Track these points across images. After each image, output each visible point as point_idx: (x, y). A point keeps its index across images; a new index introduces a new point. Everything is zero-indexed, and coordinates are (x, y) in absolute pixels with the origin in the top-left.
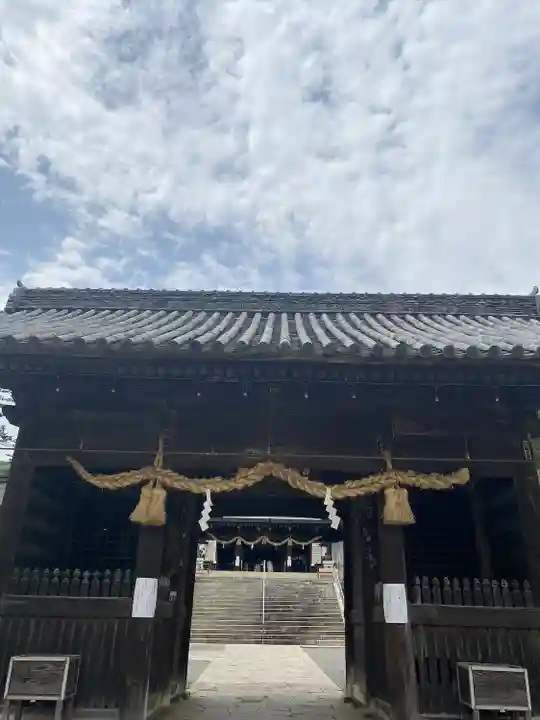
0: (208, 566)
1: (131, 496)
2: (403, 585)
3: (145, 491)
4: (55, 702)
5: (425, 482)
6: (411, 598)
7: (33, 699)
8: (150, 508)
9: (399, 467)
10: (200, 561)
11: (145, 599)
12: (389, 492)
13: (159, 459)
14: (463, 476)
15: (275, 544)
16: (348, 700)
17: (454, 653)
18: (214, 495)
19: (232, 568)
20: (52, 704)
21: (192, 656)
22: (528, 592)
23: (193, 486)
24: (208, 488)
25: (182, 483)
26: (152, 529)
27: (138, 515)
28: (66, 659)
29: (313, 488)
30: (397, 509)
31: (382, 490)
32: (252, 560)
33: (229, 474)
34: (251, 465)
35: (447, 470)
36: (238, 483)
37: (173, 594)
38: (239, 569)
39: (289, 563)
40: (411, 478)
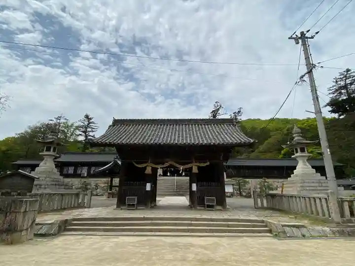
0: (160, 175)
1: (145, 168)
2: (195, 184)
3: (147, 168)
5: (201, 165)
6: (197, 186)
8: (149, 171)
9: (195, 162)
10: (158, 174)
11: (148, 187)
12: (194, 167)
13: (149, 162)
14: (208, 163)
16: (189, 205)
18: (160, 168)
19: (167, 176)
20: (134, 204)
21: (157, 199)
23: (156, 166)
24: (159, 166)
25: (154, 166)
26: (149, 175)
27: (147, 172)
28: (136, 197)
29: (177, 166)
30: (195, 170)
31: (192, 167)
32: (173, 174)
33: (163, 164)
34: (167, 162)
35: (205, 163)
36: (166, 165)
37: (153, 185)
38: (169, 176)
40: (198, 164)
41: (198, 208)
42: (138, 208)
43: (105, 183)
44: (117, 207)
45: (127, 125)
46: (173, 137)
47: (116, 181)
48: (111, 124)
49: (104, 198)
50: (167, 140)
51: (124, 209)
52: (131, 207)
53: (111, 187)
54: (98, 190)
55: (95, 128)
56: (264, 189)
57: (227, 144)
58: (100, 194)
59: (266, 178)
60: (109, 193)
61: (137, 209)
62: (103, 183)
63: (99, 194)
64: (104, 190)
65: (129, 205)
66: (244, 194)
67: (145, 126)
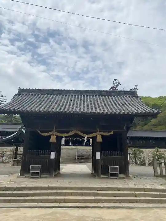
1: (49, 137)
2: (99, 153)
3: (52, 136)
4: (38, 172)
5: (105, 134)
6: (101, 155)
7: (35, 172)
8: (53, 139)
9: (100, 131)
11: (53, 155)
12: (98, 136)
13: (54, 130)
14: (112, 133)
15: (81, 139)
16: (92, 173)
17: (108, 164)
18: (65, 137)
22: (122, 154)
23: (61, 135)
24: (64, 135)
25: (59, 134)
26: (53, 143)
27: (51, 140)
28: (40, 165)
29: (82, 134)
30: (99, 139)
31: (97, 135)
33: (68, 132)
34: (72, 131)
35: (109, 132)
36: (70, 134)
37: (57, 154)
38: (70, 146)
39: (84, 144)
40: (102, 133)
41: (102, 176)
42: (42, 176)
43: (11, 151)
44: (21, 175)
45: (32, 95)
46: (78, 106)
47: (21, 150)
48: (17, 93)
49: (10, 165)
50: (72, 109)
51: (28, 177)
52: (35, 175)
53: (16, 155)
54: (4, 158)
55: (3, 100)
56: (157, 157)
57: (132, 113)
58: (7, 161)
59: (158, 148)
60: (14, 161)
61: (40, 177)
62: (9, 151)
63: (5, 162)
64: (10, 157)
65: (33, 173)
66: (139, 162)
67: (50, 96)
